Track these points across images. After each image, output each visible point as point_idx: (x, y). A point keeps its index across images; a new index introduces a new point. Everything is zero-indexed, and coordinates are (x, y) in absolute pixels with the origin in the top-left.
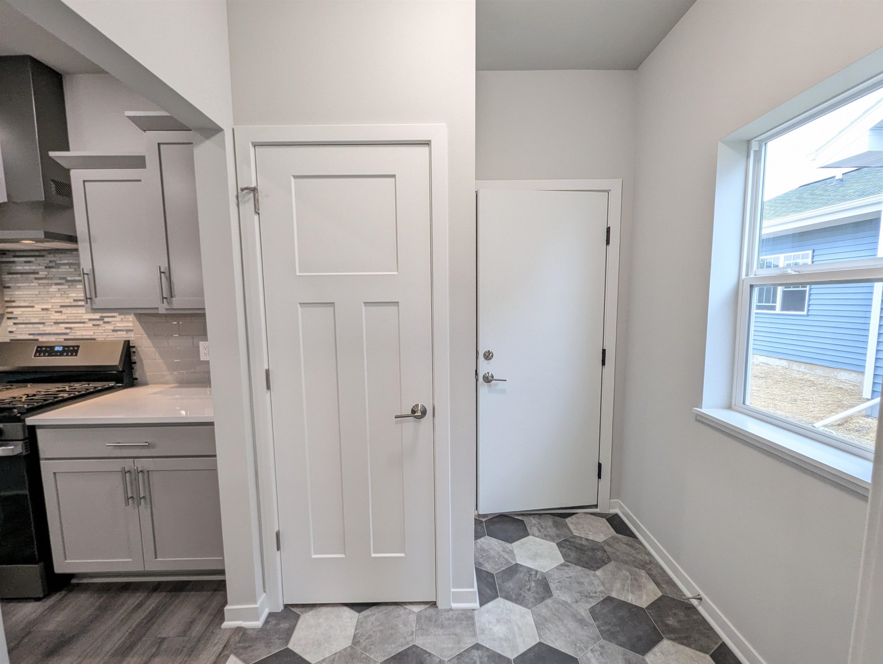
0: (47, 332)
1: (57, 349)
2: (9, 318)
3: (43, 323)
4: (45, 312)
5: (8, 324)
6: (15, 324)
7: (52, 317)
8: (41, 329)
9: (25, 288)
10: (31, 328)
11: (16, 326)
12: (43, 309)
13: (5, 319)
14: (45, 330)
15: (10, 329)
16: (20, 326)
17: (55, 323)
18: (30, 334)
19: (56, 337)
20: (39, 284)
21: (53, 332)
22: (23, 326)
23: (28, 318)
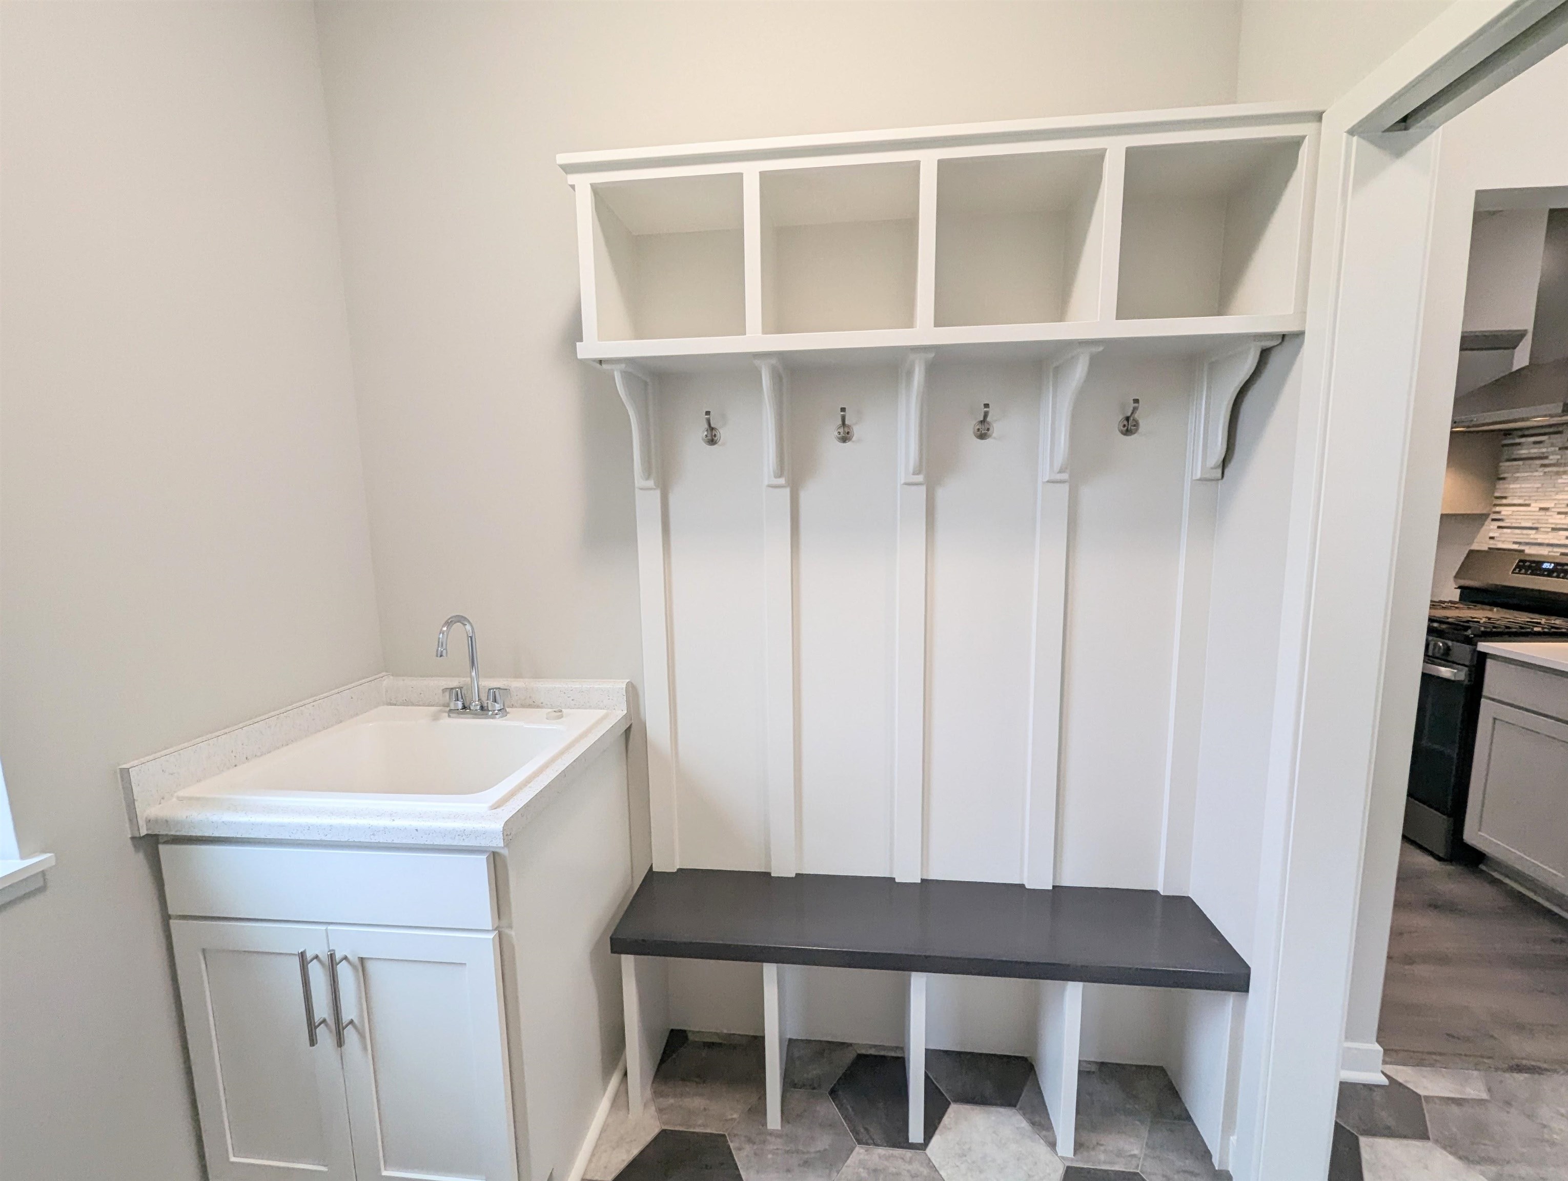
0: (1539, 541)
1: (1545, 566)
2: (1493, 520)
3: (1536, 529)
4: (1542, 513)
5: (1492, 527)
6: (1499, 527)
7: (1551, 521)
8: (1532, 536)
9: (1525, 479)
10: (1518, 534)
11: (1501, 530)
12: (1541, 509)
13: (1489, 520)
14: (1537, 539)
15: (1491, 535)
16: (1505, 530)
17: (1553, 529)
18: (1515, 543)
19: (1550, 549)
20: (1545, 472)
21: (1547, 541)
22: (1509, 531)
23: (1518, 521)
